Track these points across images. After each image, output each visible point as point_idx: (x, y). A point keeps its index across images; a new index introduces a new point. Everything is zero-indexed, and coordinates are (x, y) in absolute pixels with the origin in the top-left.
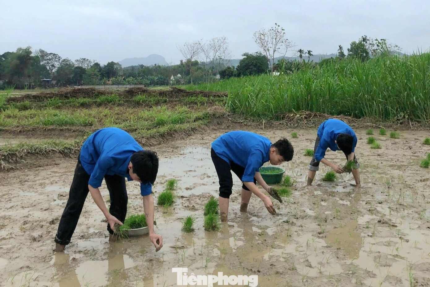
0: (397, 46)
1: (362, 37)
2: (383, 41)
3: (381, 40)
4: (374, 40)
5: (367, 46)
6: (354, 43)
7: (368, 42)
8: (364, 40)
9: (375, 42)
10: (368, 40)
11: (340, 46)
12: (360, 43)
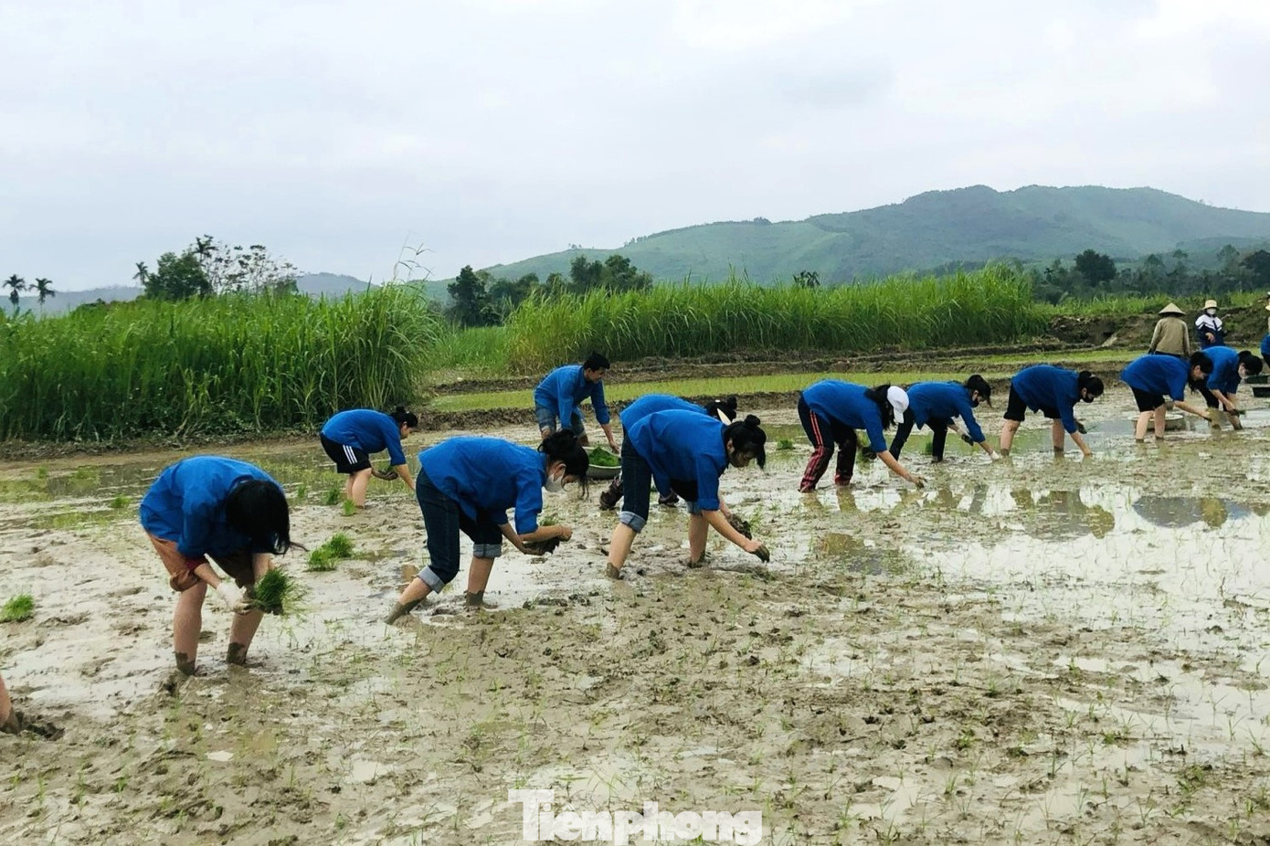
0: (288, 266)
1: (198, 240)
2: (256, 250)
3: (252, 247)
4: (232, 248)
5: (208, 266)
6: (168, 257)
7: (214, 254)
8: (203, 248)
9: (234, 254)
10: (213, 248)
11: (139, 266)
12: (188, 259)
